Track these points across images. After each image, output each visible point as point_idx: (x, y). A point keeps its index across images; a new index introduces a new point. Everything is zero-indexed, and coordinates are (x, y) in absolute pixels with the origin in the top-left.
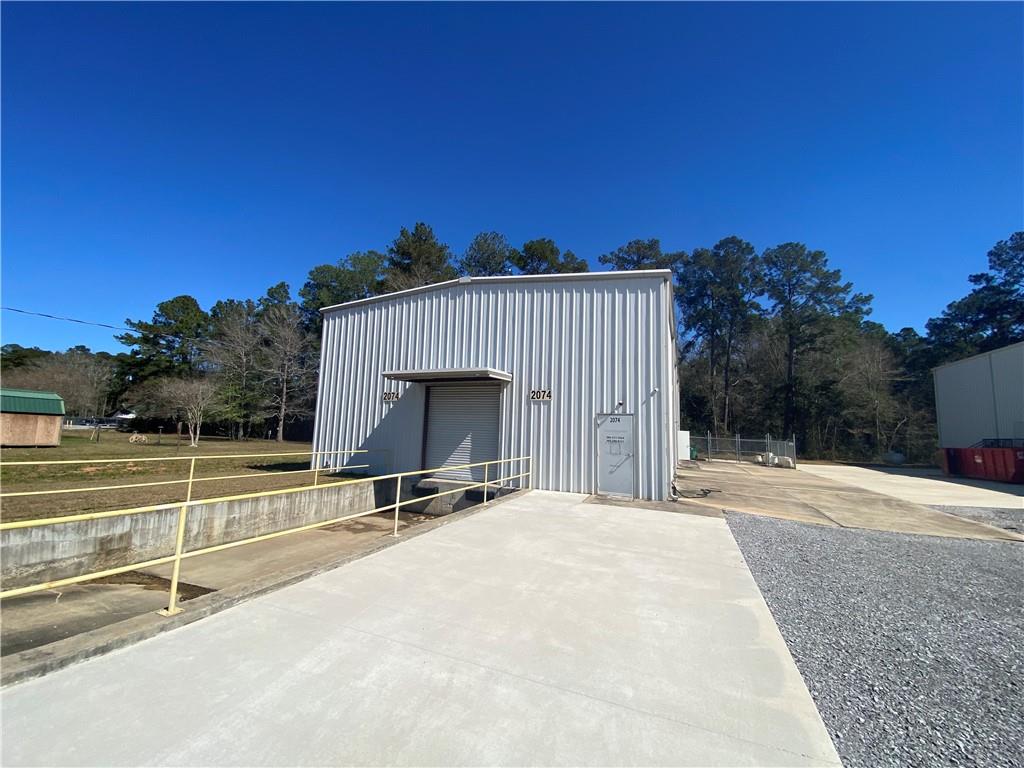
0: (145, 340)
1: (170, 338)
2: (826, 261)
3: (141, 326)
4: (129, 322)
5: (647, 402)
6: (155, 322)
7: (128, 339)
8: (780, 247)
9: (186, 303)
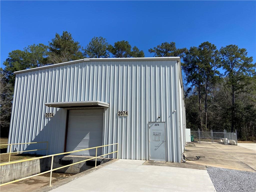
2: (247, 53)
5: (171, 116)
8: (227, 47)
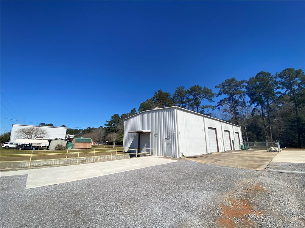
0: (109, 125)
1: (114, 124)
3: (108, 122)
4: (106, 121)
5: (173, 135)
6: (111, 120)
7: (106, 125)
9: (116, 116)
